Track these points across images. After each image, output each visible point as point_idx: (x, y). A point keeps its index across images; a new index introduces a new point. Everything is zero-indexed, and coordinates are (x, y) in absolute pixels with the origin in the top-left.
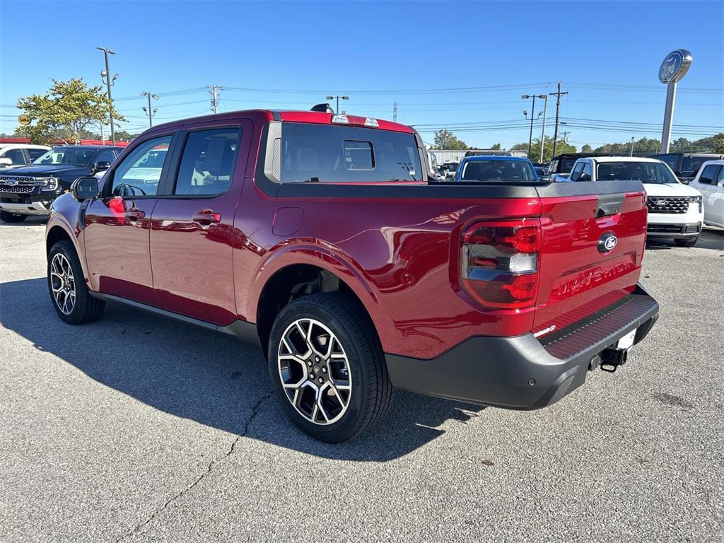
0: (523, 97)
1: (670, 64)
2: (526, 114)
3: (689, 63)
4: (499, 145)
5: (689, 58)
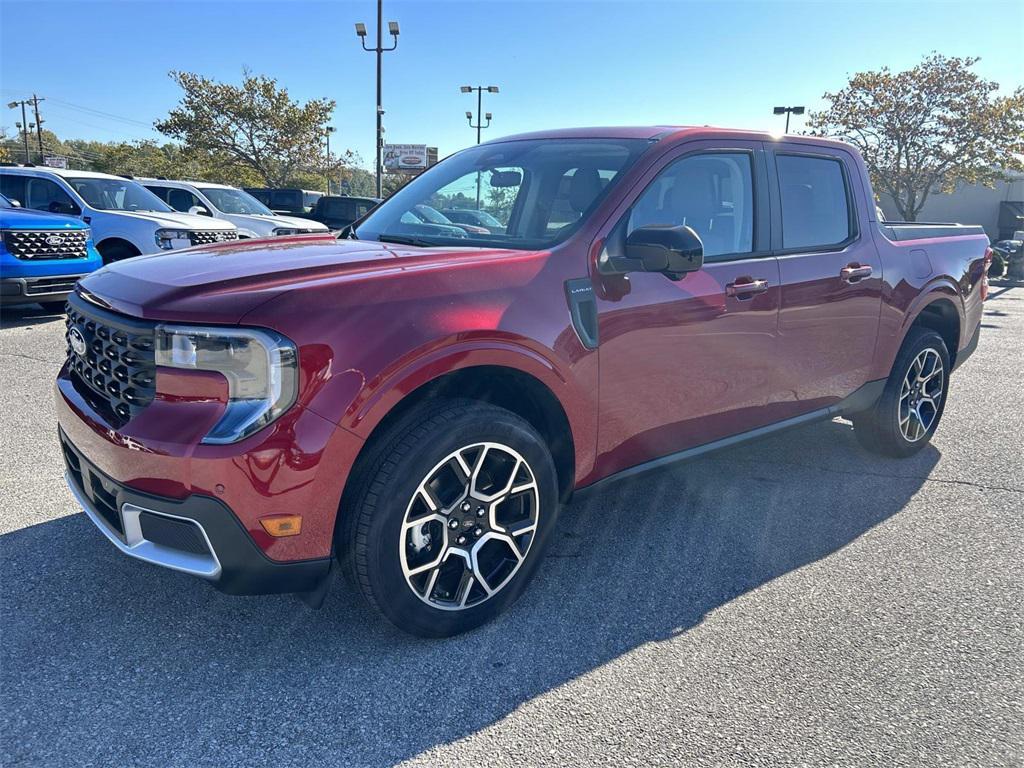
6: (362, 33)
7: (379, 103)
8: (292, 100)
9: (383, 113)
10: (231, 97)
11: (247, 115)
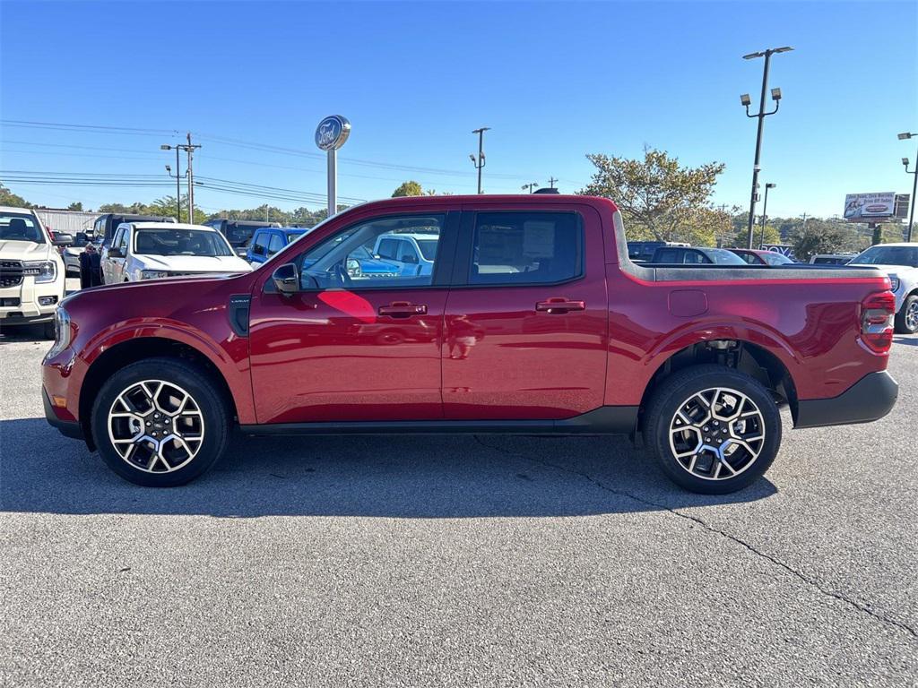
0: (163, 147)
1: (329, 129)
2: (169, 169)
3: (348, 131)
4: (79, 204)
5: (348, 126)
6: (746, 103)
7: (756, 162)
8: (681, 166)
9: (758, 170)
10: (632, 168)
11: (637, 184)
